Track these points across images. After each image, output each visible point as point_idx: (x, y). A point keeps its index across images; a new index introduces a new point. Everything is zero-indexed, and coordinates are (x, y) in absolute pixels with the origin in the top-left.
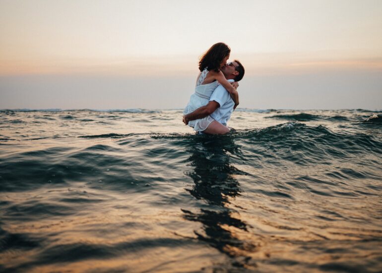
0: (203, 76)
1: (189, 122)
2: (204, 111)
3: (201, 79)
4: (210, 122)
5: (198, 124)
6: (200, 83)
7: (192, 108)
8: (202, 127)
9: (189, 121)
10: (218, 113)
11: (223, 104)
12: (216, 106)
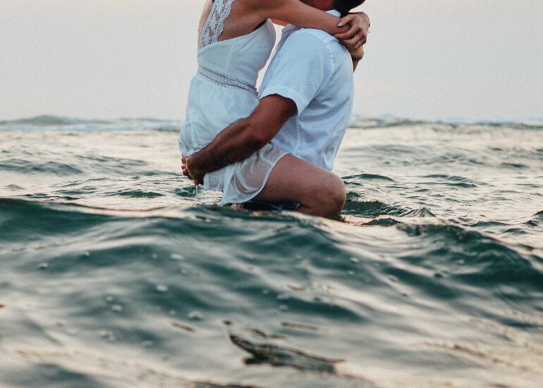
0: (219, 9)
1: (206, 178)
2: (243, 137)
3: (212, 22)
4: (273, 164)
5: (234, 179)
6: (211, 34)
7: (205, 130)
8: (249, 189)
9: (203, 175)
10: (299, 133)
11: (307, 103)
12: (285, 110)
